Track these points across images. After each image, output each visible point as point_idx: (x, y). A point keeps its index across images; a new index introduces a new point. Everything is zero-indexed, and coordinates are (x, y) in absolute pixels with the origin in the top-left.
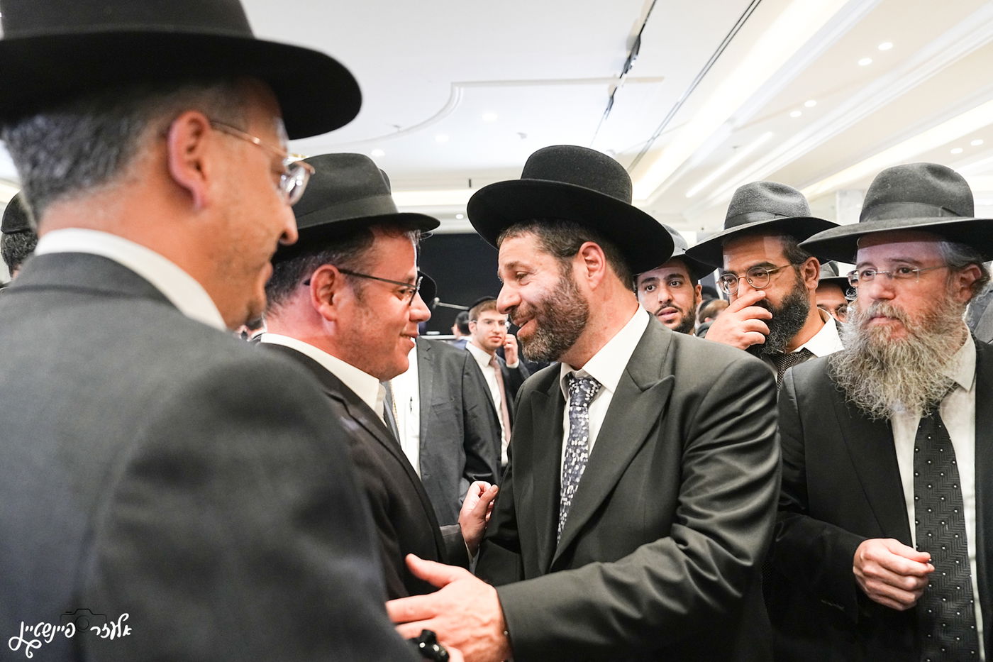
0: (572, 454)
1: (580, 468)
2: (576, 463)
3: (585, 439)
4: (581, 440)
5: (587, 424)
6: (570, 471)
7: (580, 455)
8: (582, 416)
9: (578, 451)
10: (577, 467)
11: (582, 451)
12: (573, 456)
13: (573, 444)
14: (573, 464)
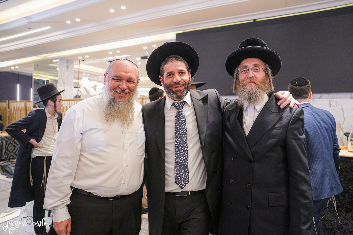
0: (181, 123)
1: (185, 126)
2: (183, 125)
3: (185, 119)
4: (184, 119)
5: (184, 115)
6: (181, 127)
7: (184, 123)
8: (183, 112)
9: (184, 122)
10: (184, 126)
11: (185, 122)
12: (182, 123)
13: (181, 120)
14: (182, 125)
